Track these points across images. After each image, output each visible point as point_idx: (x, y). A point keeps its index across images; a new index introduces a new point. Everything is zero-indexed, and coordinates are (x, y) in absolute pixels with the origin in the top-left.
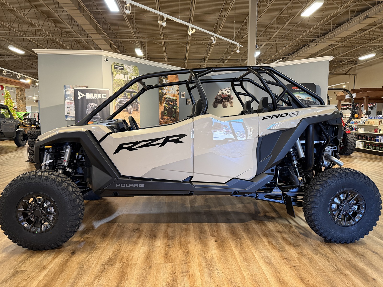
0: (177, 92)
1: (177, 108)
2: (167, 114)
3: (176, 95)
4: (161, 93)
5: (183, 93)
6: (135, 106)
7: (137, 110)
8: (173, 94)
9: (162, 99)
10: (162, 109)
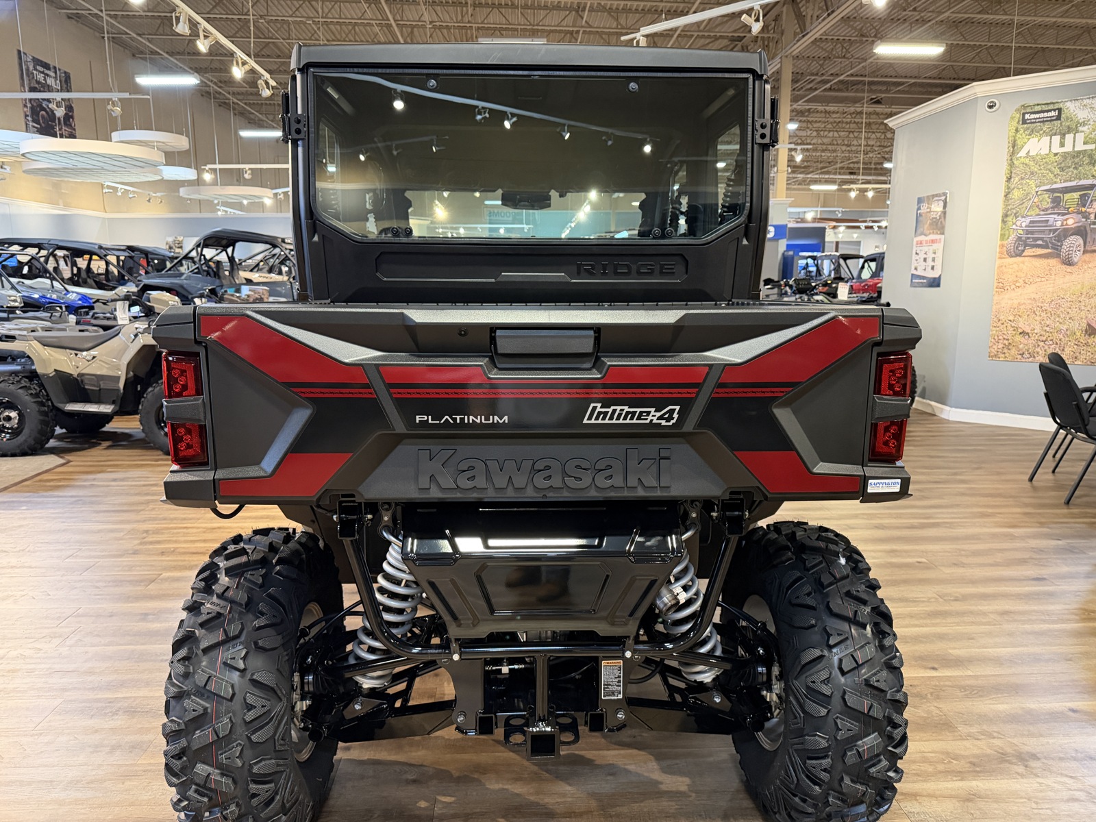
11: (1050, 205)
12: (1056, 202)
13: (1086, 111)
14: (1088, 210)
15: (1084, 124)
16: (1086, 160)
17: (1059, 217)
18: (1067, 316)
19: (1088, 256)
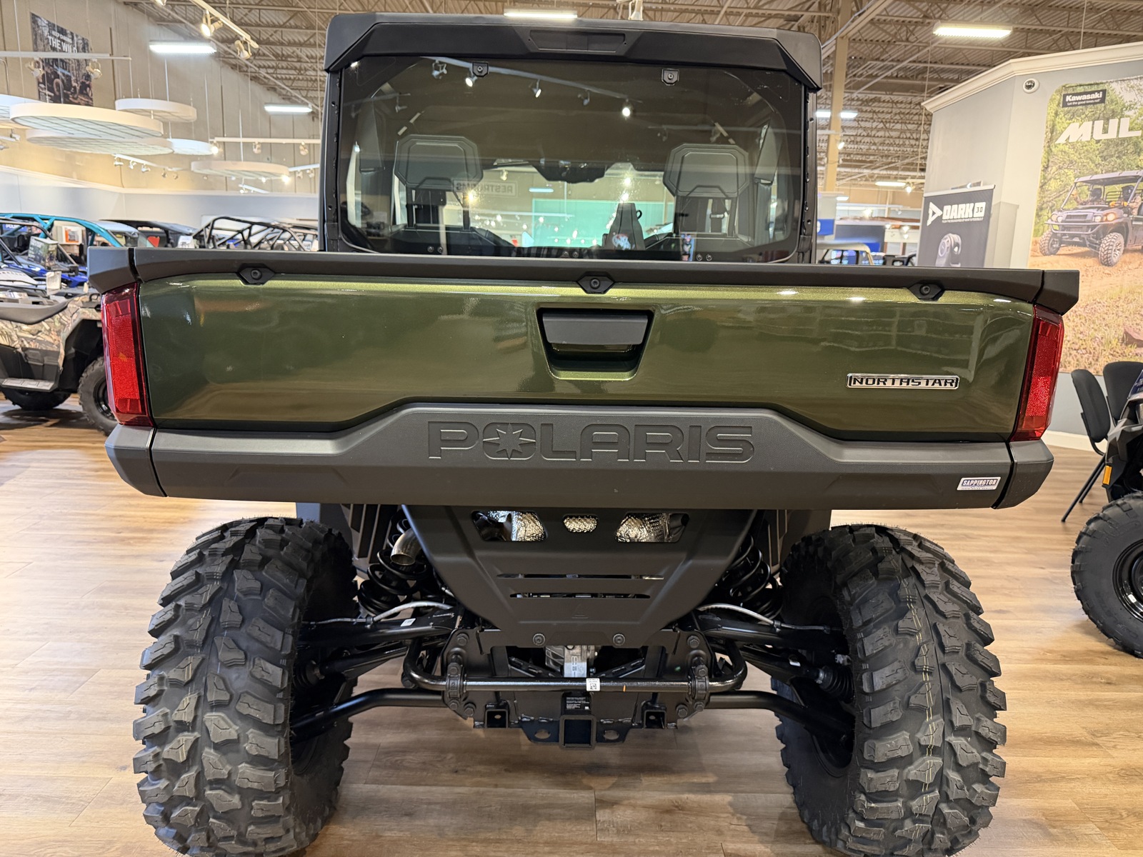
11: (1090, 198)
12: (1096, 194)
13: (1133, 93)
14: (1131, 205)
15: (1130, 108)
16: (1131, 148)
17: (1099, 212)
18: (1104, 323)
19: (1128, 257)
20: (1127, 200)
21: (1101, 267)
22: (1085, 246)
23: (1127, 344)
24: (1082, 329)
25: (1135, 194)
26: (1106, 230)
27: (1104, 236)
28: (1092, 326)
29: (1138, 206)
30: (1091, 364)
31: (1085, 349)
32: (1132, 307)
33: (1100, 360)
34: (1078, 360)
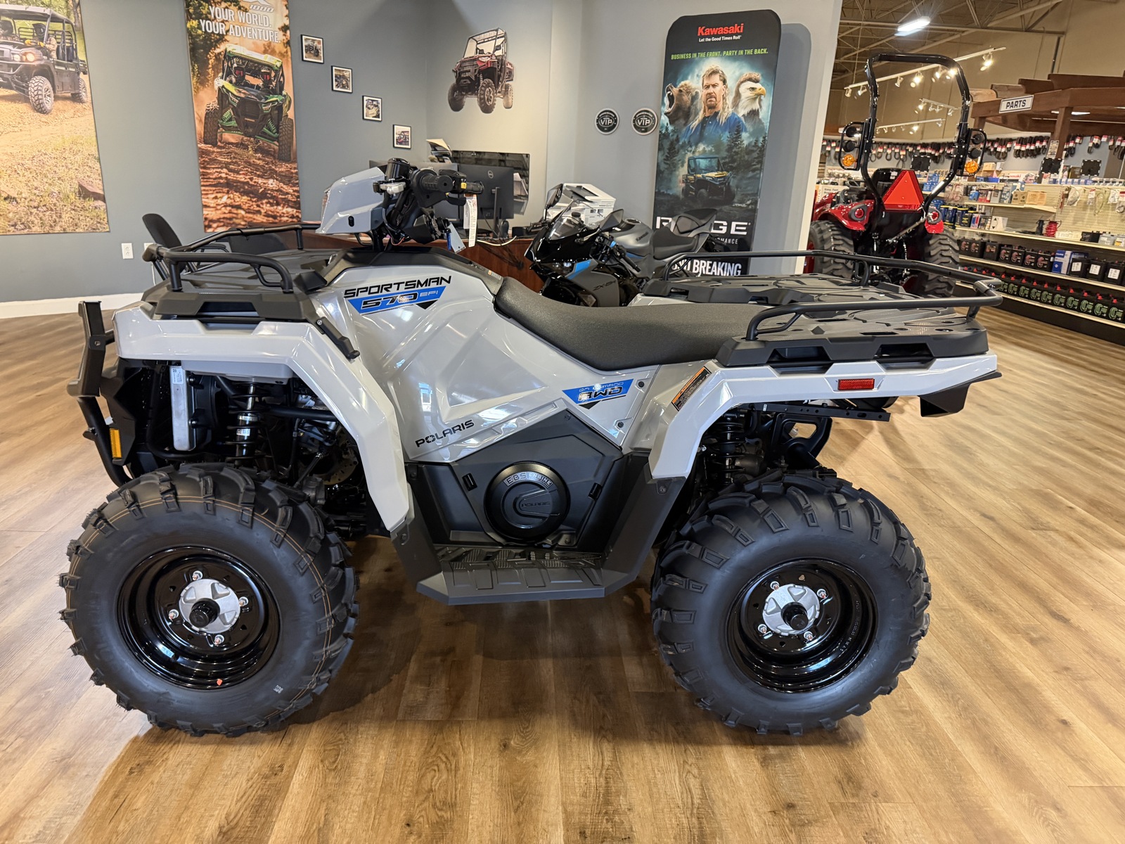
0: (281, 33)
1: (284, 101)
2: (233, 123)
3: (280, 48)
4: (199, 32)
5: (313, 41)
6: (66, 80)
7: (76, 98)
8: (260, 43)
9: (208, 59)
10: (208, 99)
14: (47, 46)
17: (15, 49)
18: (56, 176)
19: (60, 104)
20: (42, 40)
21: (37, 114)
22: (11, 88)
23: (84, 198)
24: (36, 184)
25: (49, 35)
26: (27, 73)
27: (30, 79)
28: (45, 180)
29: (55, 49)
30: (55, 221)
31: (45, 205)
32: (79, 158)
33: (63, 216)
34: (41, 219)
